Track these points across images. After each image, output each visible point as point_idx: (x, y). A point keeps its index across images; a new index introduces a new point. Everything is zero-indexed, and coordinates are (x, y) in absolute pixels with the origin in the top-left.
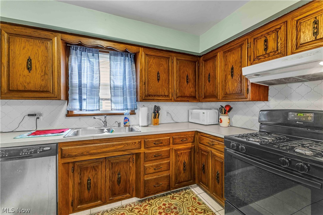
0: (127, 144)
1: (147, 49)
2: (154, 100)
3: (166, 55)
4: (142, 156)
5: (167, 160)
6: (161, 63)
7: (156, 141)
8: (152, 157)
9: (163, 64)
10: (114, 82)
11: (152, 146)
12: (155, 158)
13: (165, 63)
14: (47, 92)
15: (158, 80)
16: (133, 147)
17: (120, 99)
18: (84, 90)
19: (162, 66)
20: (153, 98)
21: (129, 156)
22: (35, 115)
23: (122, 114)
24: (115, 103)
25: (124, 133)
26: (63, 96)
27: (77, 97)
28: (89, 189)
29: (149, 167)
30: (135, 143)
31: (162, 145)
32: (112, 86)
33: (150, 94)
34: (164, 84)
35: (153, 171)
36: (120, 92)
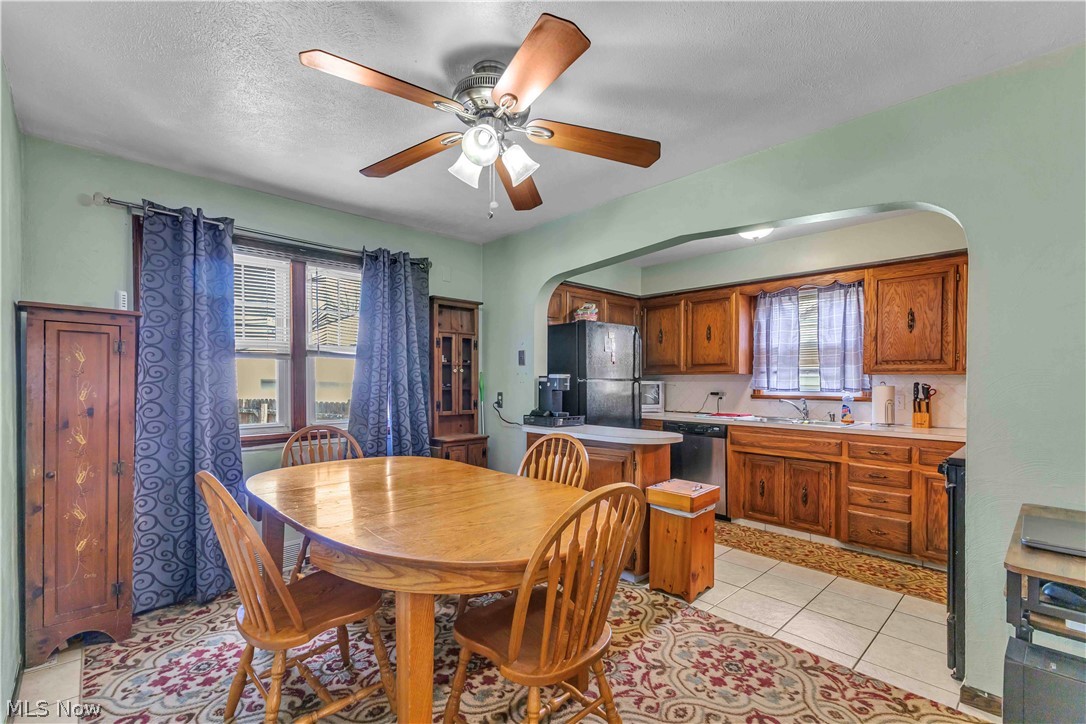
0: (815, 442)
1: (883, 268)
2: (918, 370)
3: (937, 267)
4: (843, 469)
5: (904, 493)
6: (919, 288)
7: (873, 448)
8: (864, 476)
9: (926, 289)
10: (825, 340)
11: (863, 455)
12: (871, 480)
13: (932, 286)
14: (725, 364)
15: (911, 327)
16: (826, 450)
17: (836, 371)
18: (774, 358)
19: (921, 296)
20: (895, 367)
21: (823, 465)
22: (717, 394)
23: (839, 399)
24: (826, 378)
25: (838, 426)
26: (742, 369)
27: (764, 369)
28: (762, 494)
29: (857, 492)
30: (830, 444)
31: (889, 458)
32: (822, 347)
33: (888, 358)
34: (928, 334)
35: (867, 503)
36: (836, 357)
